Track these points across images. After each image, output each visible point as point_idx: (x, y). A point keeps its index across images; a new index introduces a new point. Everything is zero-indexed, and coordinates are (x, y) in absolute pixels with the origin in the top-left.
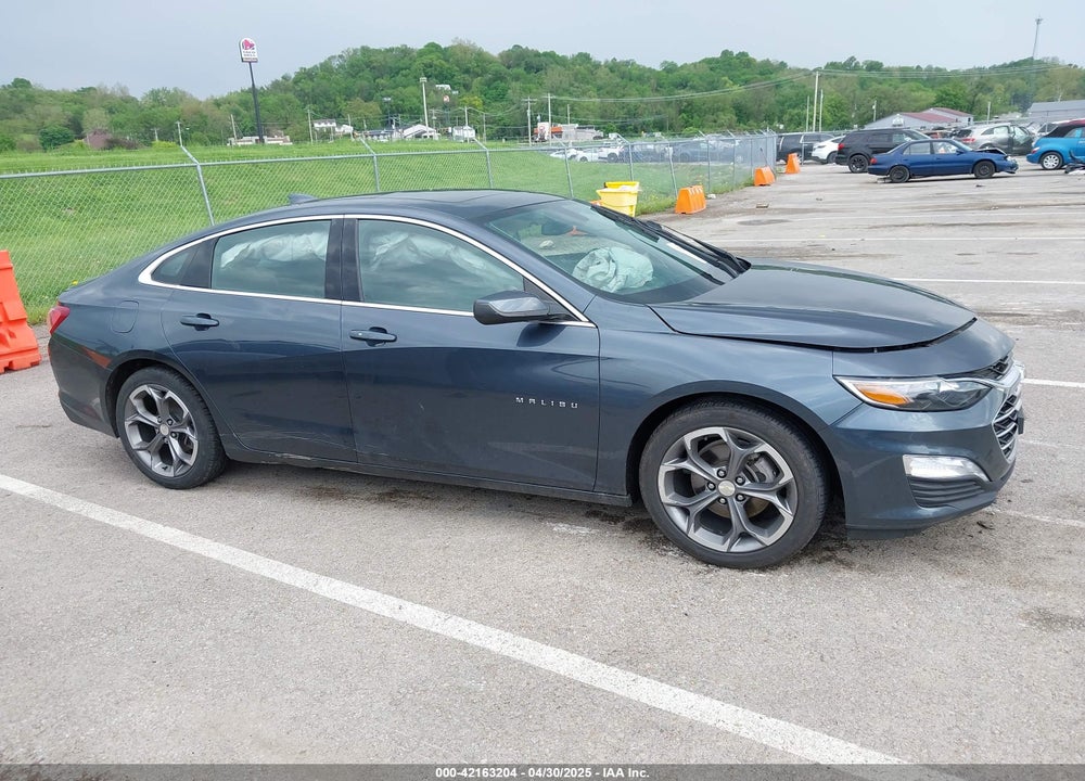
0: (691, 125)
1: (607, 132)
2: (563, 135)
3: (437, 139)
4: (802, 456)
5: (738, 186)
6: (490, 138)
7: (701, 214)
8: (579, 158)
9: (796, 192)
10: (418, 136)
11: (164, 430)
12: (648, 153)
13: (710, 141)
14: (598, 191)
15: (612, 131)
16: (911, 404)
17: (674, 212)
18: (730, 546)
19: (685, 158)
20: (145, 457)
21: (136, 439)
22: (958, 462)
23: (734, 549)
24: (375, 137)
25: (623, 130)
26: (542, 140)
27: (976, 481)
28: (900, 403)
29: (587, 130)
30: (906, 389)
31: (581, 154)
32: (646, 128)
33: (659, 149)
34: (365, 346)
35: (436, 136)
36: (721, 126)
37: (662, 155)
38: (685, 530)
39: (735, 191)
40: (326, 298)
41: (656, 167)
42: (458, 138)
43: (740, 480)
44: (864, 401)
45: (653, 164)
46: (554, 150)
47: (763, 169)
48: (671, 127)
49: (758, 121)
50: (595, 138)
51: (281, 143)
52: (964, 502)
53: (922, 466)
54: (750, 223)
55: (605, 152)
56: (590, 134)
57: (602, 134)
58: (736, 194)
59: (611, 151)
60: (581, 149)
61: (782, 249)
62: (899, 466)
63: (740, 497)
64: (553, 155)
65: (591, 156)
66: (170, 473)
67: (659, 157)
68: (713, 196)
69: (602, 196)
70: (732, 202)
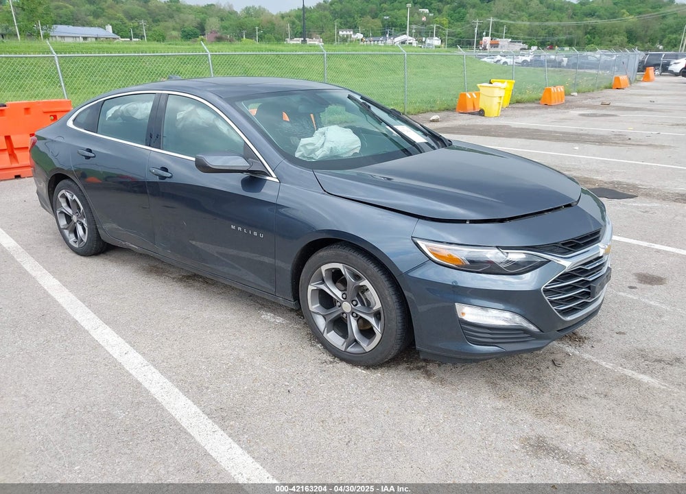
0: (593, 43)
1: (531, 45)
2: (499, 46)
3: (415, 45)
4: (387, 292)
5: (598, 88)
6: (450, 46)
7: (557, 107)
8: (502, 62)
9: (638, 95)
10: (403, 43)
11: (75, 218)
12: (549, 61)
13: (597, 55)
14: (478, 85)
15: (534, 45)
16: (466, 266)
17: (539, 104)
18: (347, 347)
19: (574, 66)
20: (66, 232)
21: (63, 222)
22: (508, 315)
23: (349, 349)
24: (376, 42)
25: (542, 45)
26: (485, 49)
27: (526, 331)
28: (457, 263)
29: (517, 44)
30: (463, 253)
31: (504, 59)
32: (560, 44)
33: (558, 58)
34: (157, 179)
35: (415, 43)
36: (615, 44)
37: (560, 63)
38: (322, 331)
39: (595, 92)
40: (147, 145)
41: (554, 71)
42: (429, 45)
43: (354, 303)
44: (430, 259)
45: (552, 69)
46: (487, 56)
47: (621, 78)
48: (578, 44)
49: (643, 42)
50: (521, 49)
51: (317, 43)
52: (512, 345)
53: (470, 313)
54: (588, 115)
55: (521, 59)
56: (518, 46)
57: (526, 47)
58: (596, 94)
59: (524, 58)
60: (505, 56)
61: (593, 136)
62: (453, 311)
63: (354, 315)
64: (485, 59)
65: (510, 61)
66: (76, 246)
67: (558, 65)
68: (576, 94)
69: (480, 88)
70: (586, 99)
